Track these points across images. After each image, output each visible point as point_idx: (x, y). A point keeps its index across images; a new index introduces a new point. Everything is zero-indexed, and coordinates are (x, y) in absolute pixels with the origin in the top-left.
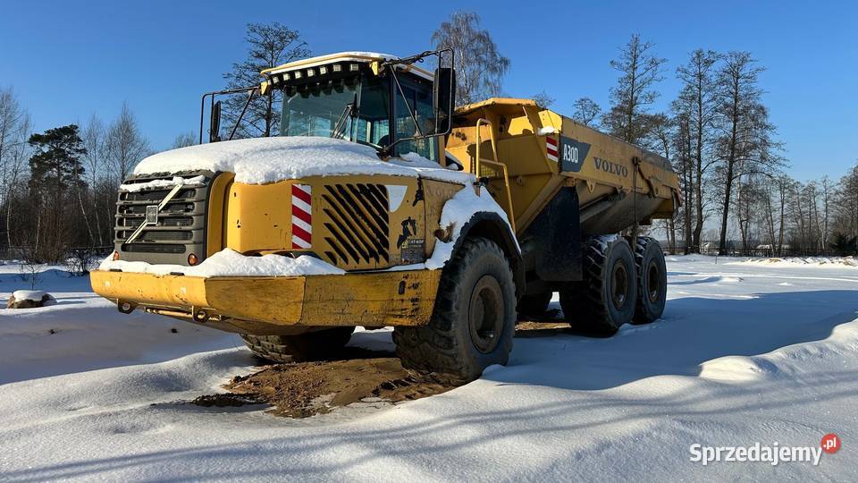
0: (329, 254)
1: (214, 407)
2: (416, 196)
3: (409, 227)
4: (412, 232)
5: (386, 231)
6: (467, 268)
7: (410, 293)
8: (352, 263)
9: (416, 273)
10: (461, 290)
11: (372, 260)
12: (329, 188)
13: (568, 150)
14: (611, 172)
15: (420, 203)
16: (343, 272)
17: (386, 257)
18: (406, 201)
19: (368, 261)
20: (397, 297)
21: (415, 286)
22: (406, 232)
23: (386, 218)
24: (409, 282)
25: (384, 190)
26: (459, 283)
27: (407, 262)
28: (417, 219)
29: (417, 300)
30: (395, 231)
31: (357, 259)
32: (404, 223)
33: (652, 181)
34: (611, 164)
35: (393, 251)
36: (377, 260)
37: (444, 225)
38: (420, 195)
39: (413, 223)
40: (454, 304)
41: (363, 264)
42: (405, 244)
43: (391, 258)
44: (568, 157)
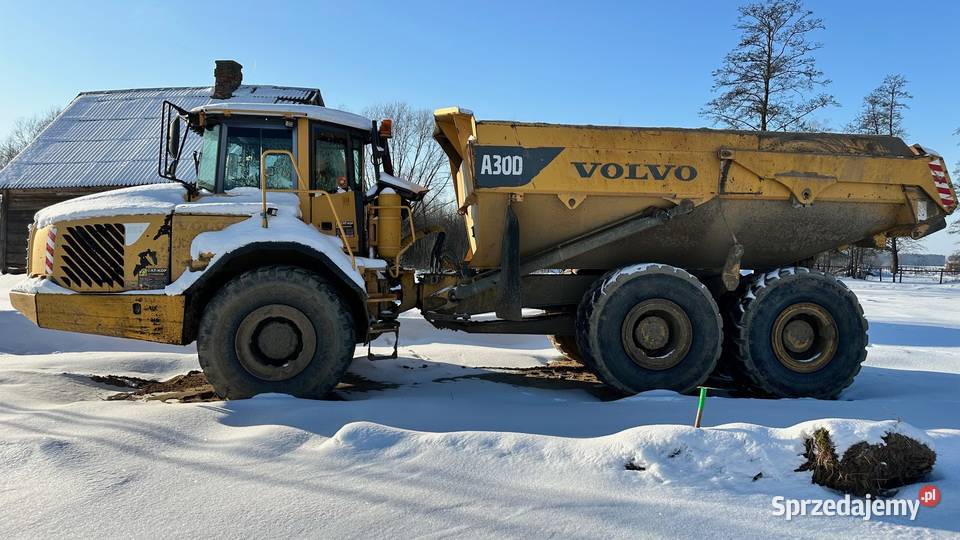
0: (64, 279)
2: (160, 231)
3: (148, 257)
4: (152, 262)
5: (121, 262)
6: (229, 296)
7: (147, 315)
8: (85, 286)
9: (152, 298)
10: (215, 317)
11: (106, 285)
12: (70, 229)
13: (493, 161)
14: (633, 176)
15: (165, 238)
16: (69, 292)
17: (122, 283)
18: (146, 235)
19: (101, 285)
20: (132, 315)
21: (154, 309)
22: (145, 263)
23: (122, 251)
24: (143, 305)
25: (122, 229)
26: (213, 309)
27: (145, 288)
28: (158, 251)
29: (158, 320)
30: (130, 262)
31: (90, 284)
32: (142, 255)
34: (634, 166)
35: (129, 276)
36: (111, 285)
37: (195, 257)
38: (166, 230)
39: (153, 255)
40: (204, 328)
41: (95, 287)
42: (143, 272)
43: (126, 283)
44: (494, 169)
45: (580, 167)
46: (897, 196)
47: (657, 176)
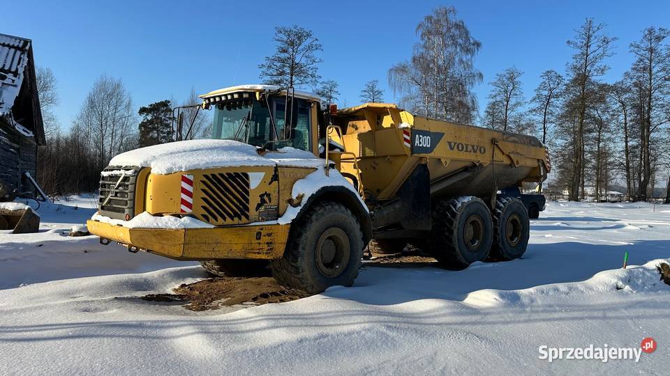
0: (204, 216)
1: (153, 301)
2: (272, 179)
3: (266, 198)
4: (268, 201)
5: (247, 201)
6: (313, 223)
7: (265, 239)
8: (221, 221)
9: (270, 227)
10: (307, 238)
11: (236, 219)
12: (206, 176)
13: (420, 138)
14: (467, 151)
15: (275, 183)
16: (212, 227)
17: (247, 217)
18: (264, 181)
19: (233, 220)
20: (254, 241)
21: (269, 235)
22: (263, 201)
23: (247, 193)
24: (263, 232)
25: (247, 176)
26: (306, 233)
27: (263, 220)
28: (272, 193)
29: (271, 243)
30: (254, 201)
31: (224, 219)
32: (261, 196)
33: (512, 156)
34: (467, 145)
35: (253, 212)
36: (240, 219)
37: (294, 196)
38: (275, 178)
39: (269, 195)
40: (301, 246)
41: (229, 221)
42: (262, 209)
43: (250, 217)
44: (420, 143)
45: (450, 143)
46: (535, 164)
47: (475, 152)
